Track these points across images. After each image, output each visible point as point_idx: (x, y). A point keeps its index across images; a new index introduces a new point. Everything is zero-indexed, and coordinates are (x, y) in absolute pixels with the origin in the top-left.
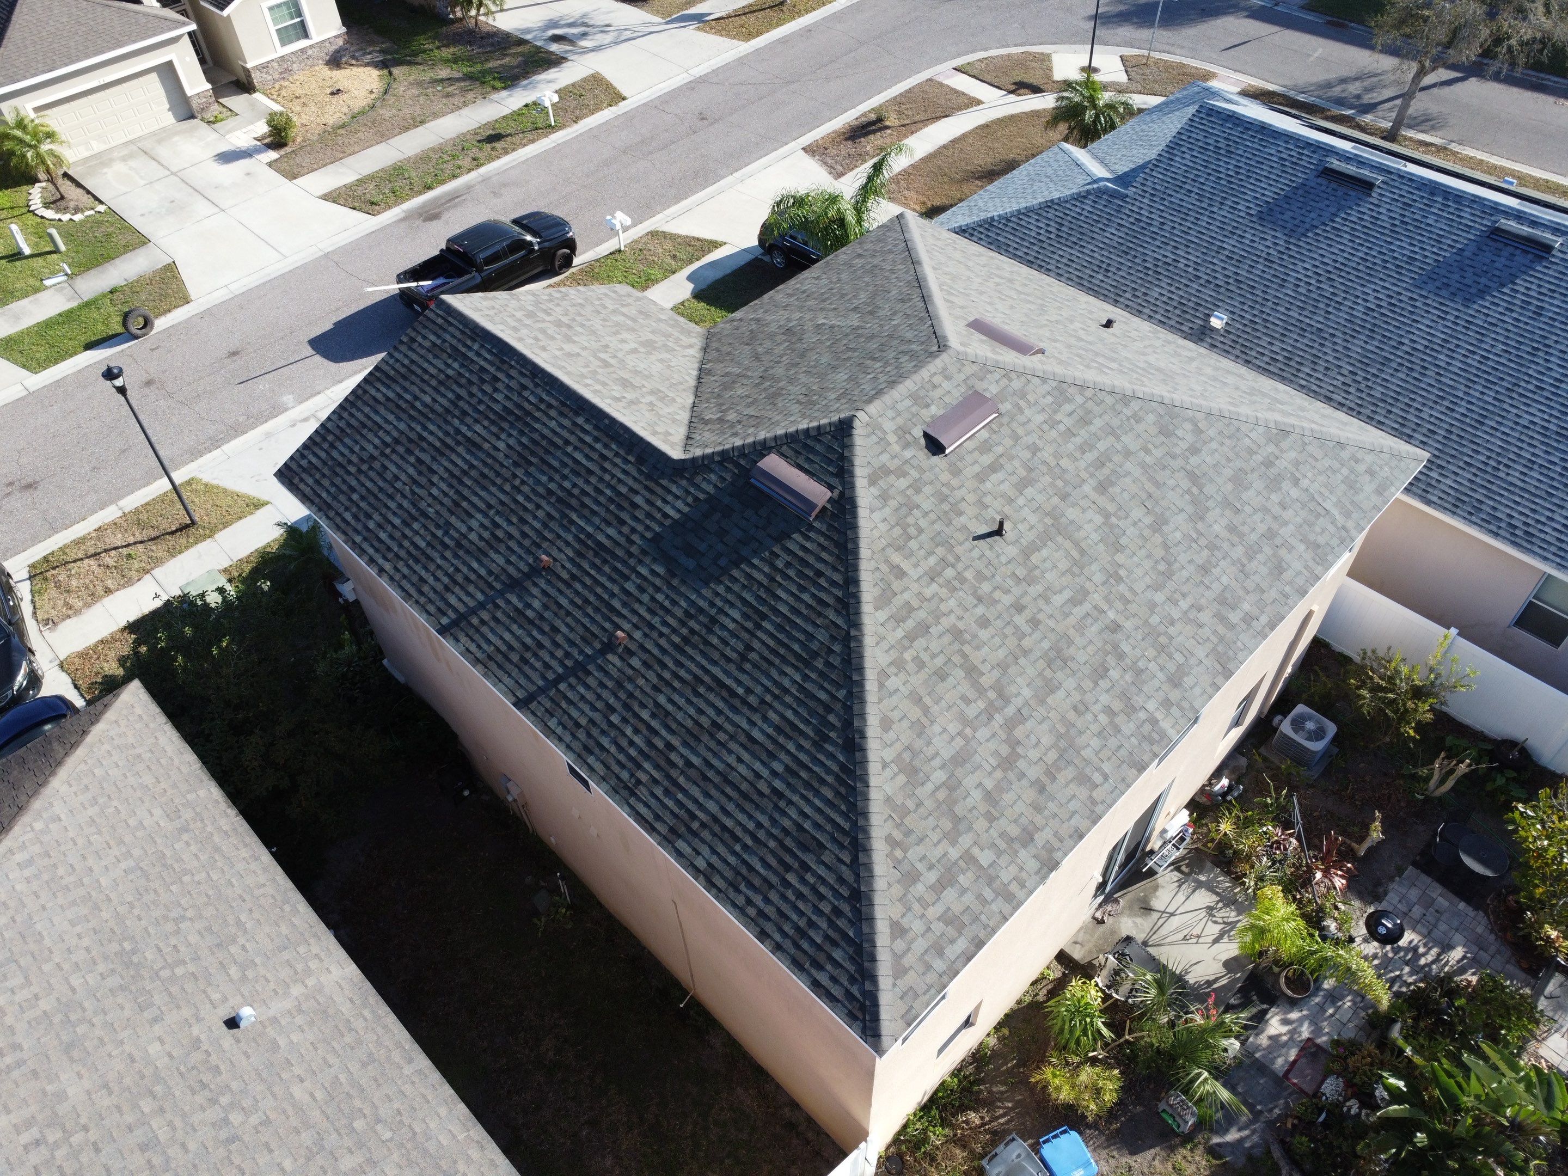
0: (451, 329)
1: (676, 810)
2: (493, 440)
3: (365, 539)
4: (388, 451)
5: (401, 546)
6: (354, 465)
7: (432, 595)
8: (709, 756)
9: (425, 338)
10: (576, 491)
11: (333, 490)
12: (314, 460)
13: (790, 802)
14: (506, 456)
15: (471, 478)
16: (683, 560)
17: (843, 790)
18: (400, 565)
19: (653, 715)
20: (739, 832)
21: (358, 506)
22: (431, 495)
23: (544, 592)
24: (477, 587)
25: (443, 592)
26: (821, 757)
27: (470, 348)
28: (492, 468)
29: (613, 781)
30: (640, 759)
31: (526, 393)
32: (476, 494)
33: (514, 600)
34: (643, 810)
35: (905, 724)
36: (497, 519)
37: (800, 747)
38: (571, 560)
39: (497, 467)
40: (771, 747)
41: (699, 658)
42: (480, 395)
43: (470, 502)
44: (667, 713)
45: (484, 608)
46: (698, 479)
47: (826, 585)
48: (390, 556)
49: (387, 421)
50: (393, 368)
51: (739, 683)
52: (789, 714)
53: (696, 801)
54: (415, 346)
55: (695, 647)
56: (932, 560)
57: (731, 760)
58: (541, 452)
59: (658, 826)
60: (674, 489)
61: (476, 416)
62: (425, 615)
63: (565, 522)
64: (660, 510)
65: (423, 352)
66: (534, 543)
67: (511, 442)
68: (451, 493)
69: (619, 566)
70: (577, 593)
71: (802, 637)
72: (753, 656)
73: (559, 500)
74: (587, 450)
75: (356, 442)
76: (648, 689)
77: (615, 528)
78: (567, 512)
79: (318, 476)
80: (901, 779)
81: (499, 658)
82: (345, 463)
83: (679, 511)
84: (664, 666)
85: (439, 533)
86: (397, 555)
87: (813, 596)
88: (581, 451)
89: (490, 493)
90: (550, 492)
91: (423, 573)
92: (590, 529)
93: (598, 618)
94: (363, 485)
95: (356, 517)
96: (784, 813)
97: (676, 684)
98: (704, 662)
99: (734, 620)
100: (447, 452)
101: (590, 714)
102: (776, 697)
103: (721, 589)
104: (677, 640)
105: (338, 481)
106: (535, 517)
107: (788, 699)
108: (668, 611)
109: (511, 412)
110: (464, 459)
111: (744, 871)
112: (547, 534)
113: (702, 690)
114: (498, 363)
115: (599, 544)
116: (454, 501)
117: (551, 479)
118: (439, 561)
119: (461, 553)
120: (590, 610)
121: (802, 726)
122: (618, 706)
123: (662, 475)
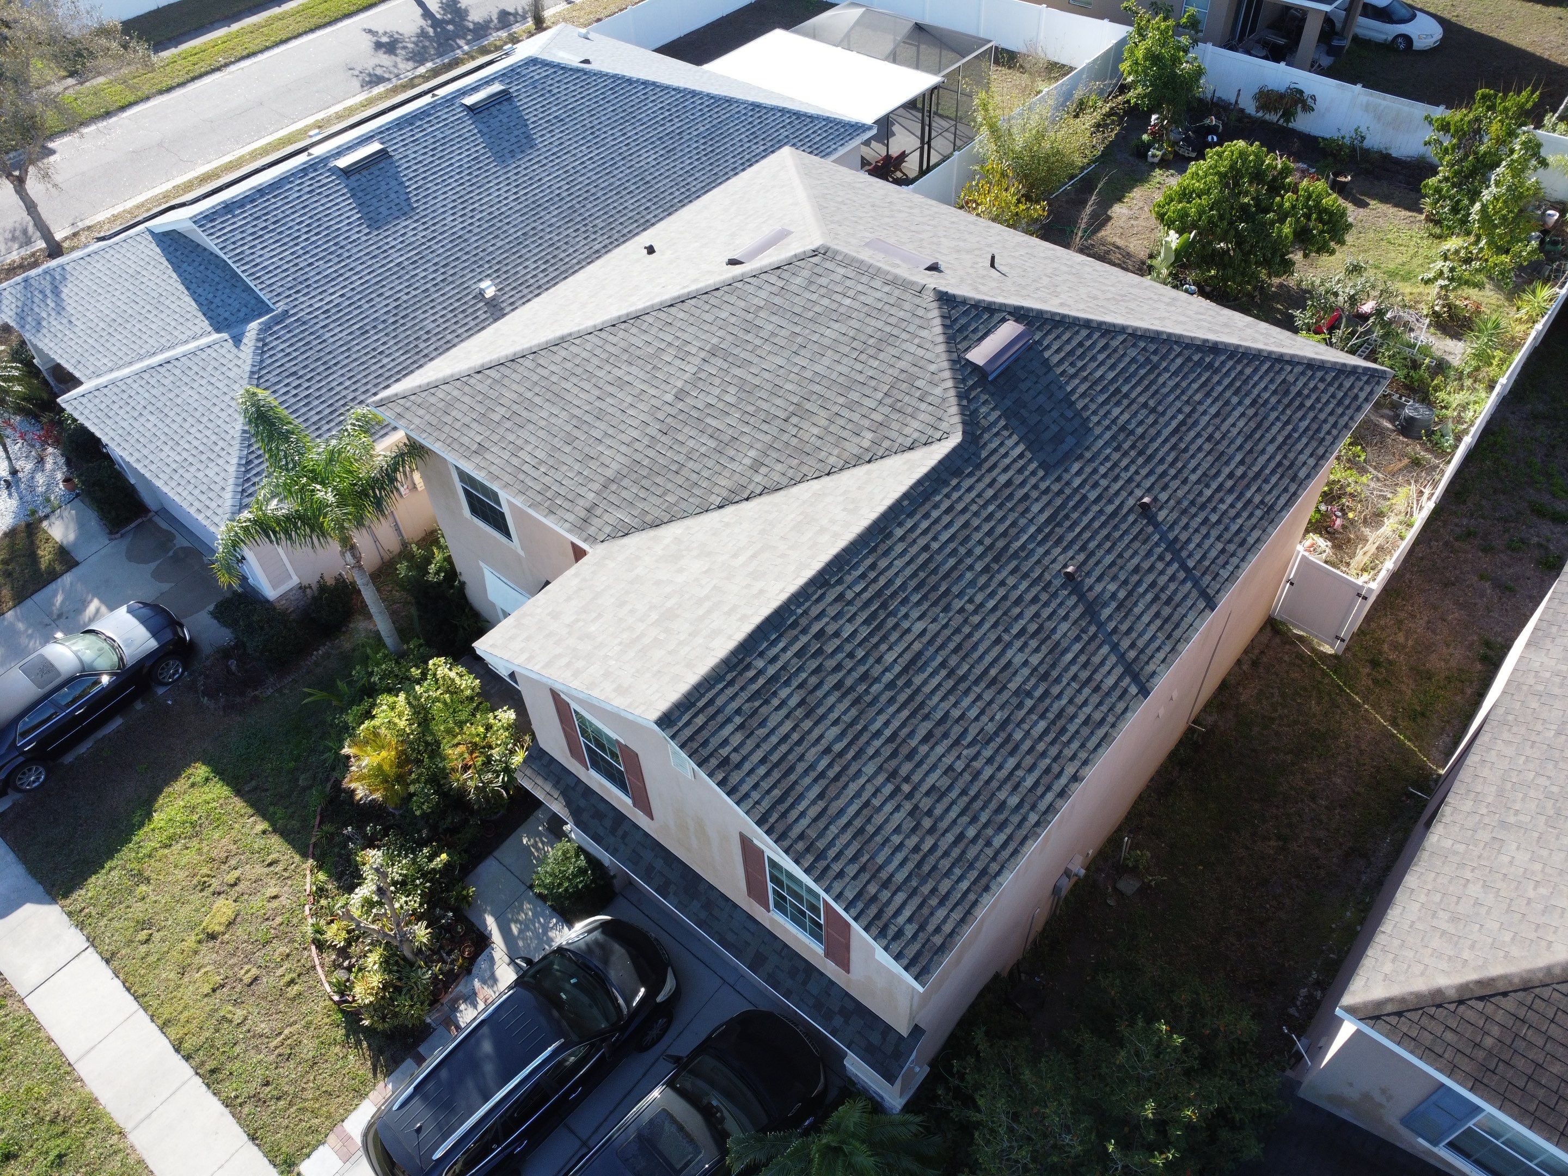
0: (719, 702)
1: (1278, 476)
2: (909, 638)
3: (1033, 807)
4: (906, 788)
5: (1043, 754)
6: (922, 840)
7: (1104, 708)
8: (1234, 447)
9: (725, 742)
10: (988, 541)
11: (958, 872)
12: (907, 913)
13: (1259, 396)
14: (934, 620)
15: (958, 665)
16: (1065, 447)
17: (1245, 361)
18: (1068, 752)
19: (1208, 486)
20: (1285, 433)
21: (985, 826)
22: (977, 718)
23: (1099, 579)
24: (1094, 654)
25: (1101, 693)
26: (1224, 370)
27: (760, 672)
28: (949, 639)
29: (1264, 523)
30: (1244, 500)
31: (849, 595)
32: (981, 658)
33: (1106, 612)
34: (1282, 501)
36: (1014, 631)
37: (1219, 383)
38: (1065, 550)
39: (947, 632)
40: (1220, 403)
41: (1156, 445)
42: (840, 656)
43: (991, 665)
44: (1204, 474)
45: (1117, 644)
46: (984, 423)
47: (1090, 342)
48: (1056, 768)
49: (858, 794)
50: (768, 792)
51: (1173, 417)
52: (1195, 386)
53: (1269, 460)
54: (736, 758)
55: (1146, 446)
57: (1235, 431)
58: (933, 580)
59: (1292, 489)
60: (993, 445)
61: (871, 660)
62: (1129, 714)
63: (1023, 554)
64: (1015, 461)
65: (750, 744)
66: (1044, 589)
67: (915, 614)
68: (977, 690)
69: (1071, 504)
70: (1099, 546)
71: (1134, 366)
72: (1152, 403)
73: (996, 559)
74: (938, 527)
75: (887, 840)
76: (1186, 488)
77: (1032, 504)
78: (1011, 551)
79: (934, 902)
81: (1168, 627)
82: (917, 857)
83: (1017, 444)
84: (1164, 473)
85: (1029, 703)
86: (1055, 760)
87: (1099, 352)
88: (939, 533)
89: (981, 640)
90: (986, 569)
91: (1078, 721)
92: (1032, 529)
93: (1124, 527)
94: (954, 822)
95: (1001, 827)
96: (1267, 401)
97: (1179, 465)
98: (1160, 440)
99: (1122, 413)
100: (919, 699)
101: (1212, 539)
102: (1183, 392)
103: (1095, 419)
104: (1140, 461)
105: (945, 864)
106: (1015, 587)
107: (1184, 384)
108: (1115, 465)
109: (874, 615)
110: (932, 675)
111: (1311, 433)
112: (1035, 575)
113: (1183, 446)
114: (795, 632)
115: (1048, 521)
116: (988, 687)
117: (971, 568)
118: (1064, 701)
119: (1055, 674)
120: (1117, 534)
121: (1203, 379)
122: (1202, 516)
123: (976, 454)
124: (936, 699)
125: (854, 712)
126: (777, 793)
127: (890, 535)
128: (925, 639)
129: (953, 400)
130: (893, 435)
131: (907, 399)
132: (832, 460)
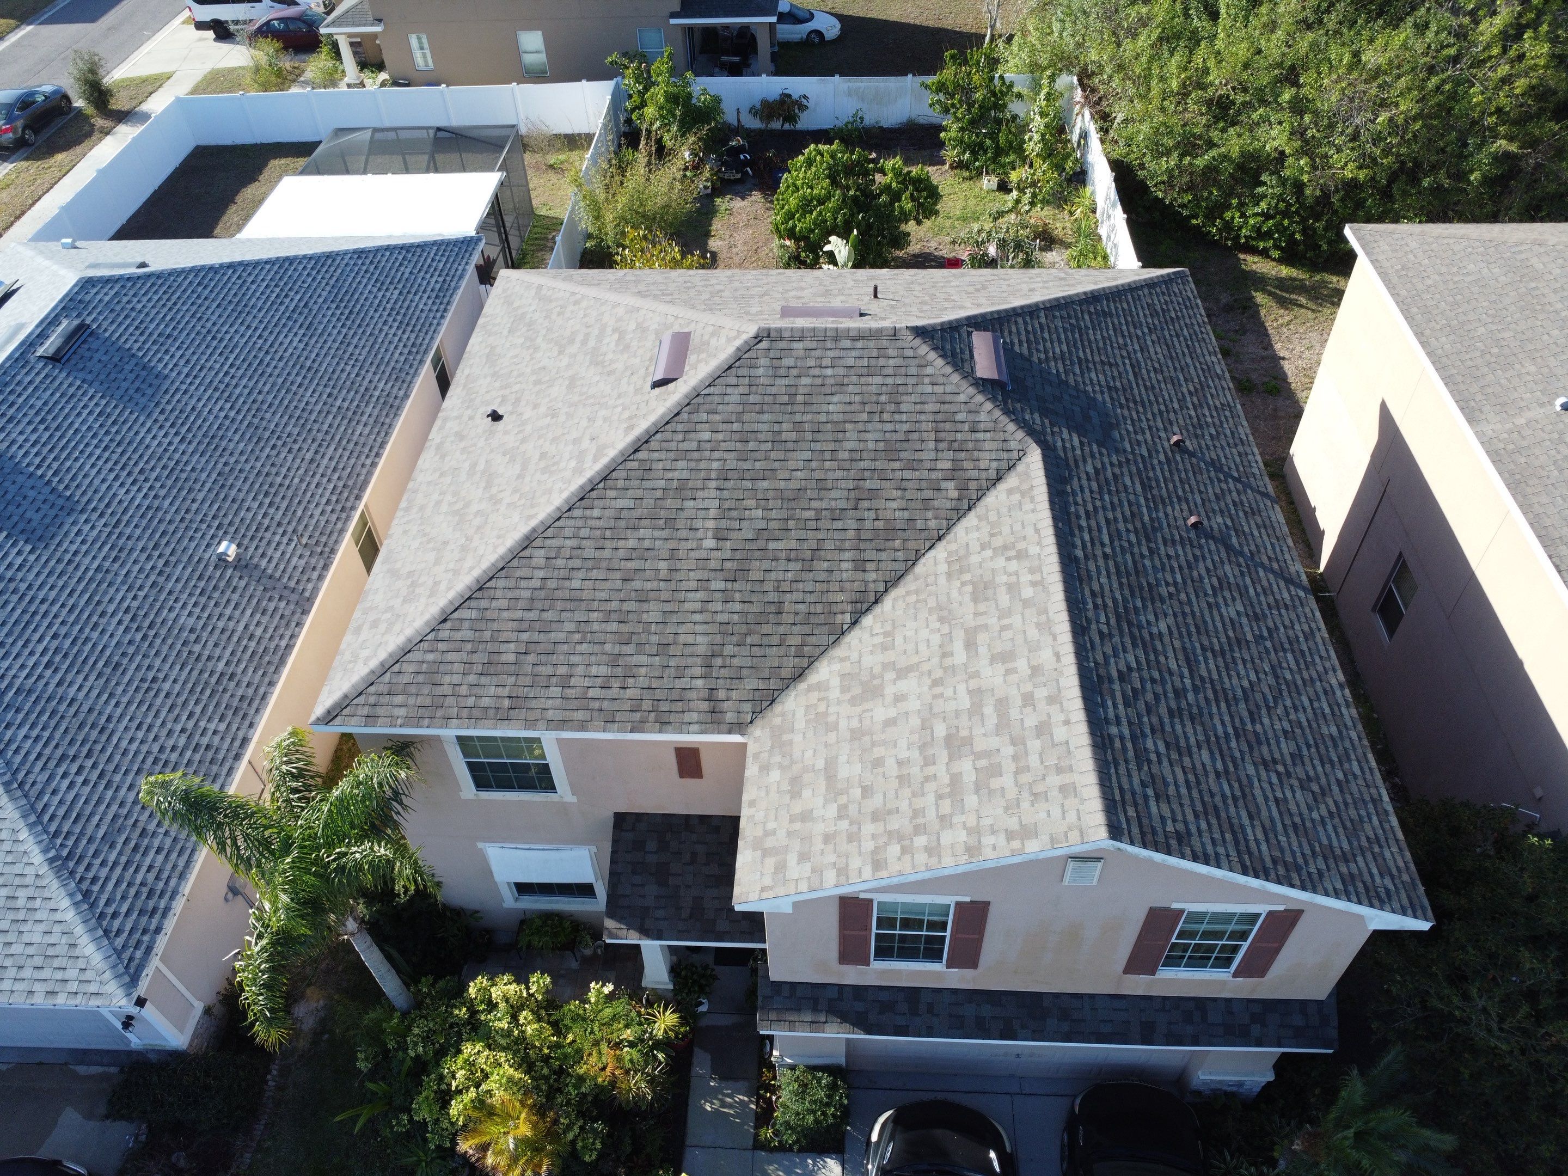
2: (1167, 641)
4: (1280, 768)
5: (1312, 680)
6: (1327, 805)
8: (1171, 369)
9: (1162, 819)
10: (1130, 526)
12: (1375, 871)
13: (1147, 322)
14: (1166, 615)
15: (1210, 642)
16: (1097, 422)
17: (1115, 299)
20: (1184, 344)
21: (1341, 763)
22: (1259, 679)
24: (1260, 580)
27: (1121, 737)
28: (1186, 624)
31: (1105, 629)
32: (1215, 626)
33: (1235, 542)
36: (1210, 592)
39: (1180, 619)
40: (1135, 339)
41: (1136, 391)
42: (1148, 685)
43: (1225, 629)
44: (1178, 400)
45: (1262, 563)
46: (1038, 428)
47: (1030, 326)
49: (1265, 796)
50: (1224, 840)
51: (1124, 363)
52: (1111, 332)
54: (1180, 827)
55: (1133, 395)
57: (1161, 357)
58: (1134, 581)
60: (1059, 444)
61: (1166, 675)
63: (1156, 524)
64: (1082, 450)
66: (1192, 545)
67: (1151, 617)
68: (1238, 655)
69: (1141, 466)
70: (1184, 491)
71: (1069, 335)
72: (1104, 359)
73: (1148, 540)
74: (1095, 533)
75: (1313, 821)
76: (1180, 416)
77: (1123, 480)
78: (1149, 526)
79: (1377, 849)
82: (1338, 821)
83: (1070, 435)
84: (1161, 412)
85: (1269, 645)
86: (1320, 679)
87: (1041, 332)
88: (1101, 538)
89: (1202, 613)
90: (1151, 551)
91: (1302, 639)
92: (1142, 500)
93: (1181, 468)
94: (1325, 773)
95: (1348, 757)
96: (1154, 324)
97: (1161, 400)
98: (1135, 387)
99: (1097, 376)
100: (1218, 687)
101: (1227, 449)
102: (1111, 341)
103: (1089, 388)
104: (1140, 408)
105: (1353, 813)
106: (1177, 555)
107: (1106, 335)
108: (1132, 419)
109: (1133, 636)
110: (1206, 661)
112: (1177, 537)
113: (1149, 384)
115: (1144, 489)
116: (1239, 648)
117: (1143, 556)
118: (1282, 629)
119: (1258, 611)
120: (1184, 476)
121: (1111, 325)
122: (1206, 433)
123: (1058, 457)
124: (1226, 680)
125: (1199, 729)
126: (1228, 836)
127: (1076, 559)
128: (1176, 634)
129: (1004, 419)
130: (974, 474)
131: (959, 436)
132: (933, 524)
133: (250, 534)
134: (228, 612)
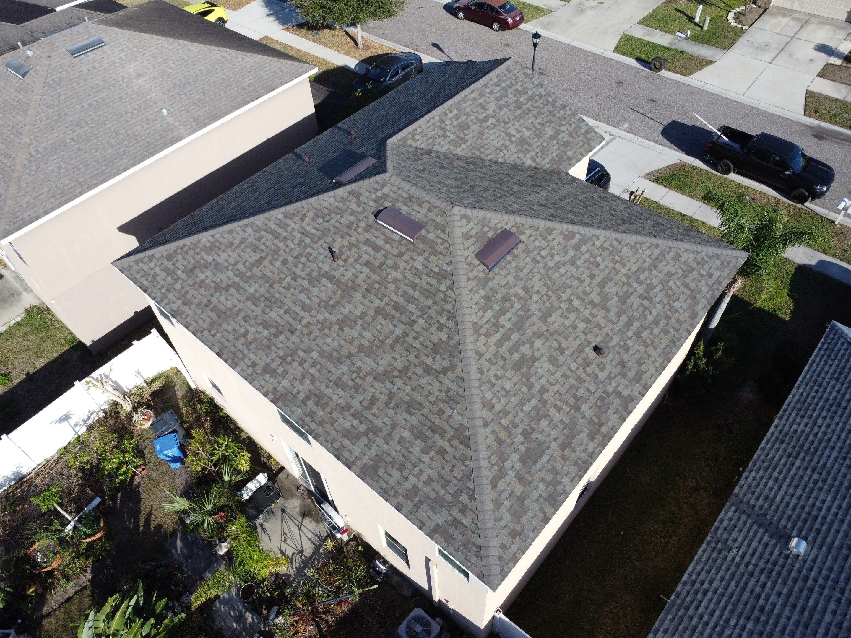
35: (231, 239)
56: (313, 231)
80: (208, 244)
133: (778, 568)
134: (794, 501)
